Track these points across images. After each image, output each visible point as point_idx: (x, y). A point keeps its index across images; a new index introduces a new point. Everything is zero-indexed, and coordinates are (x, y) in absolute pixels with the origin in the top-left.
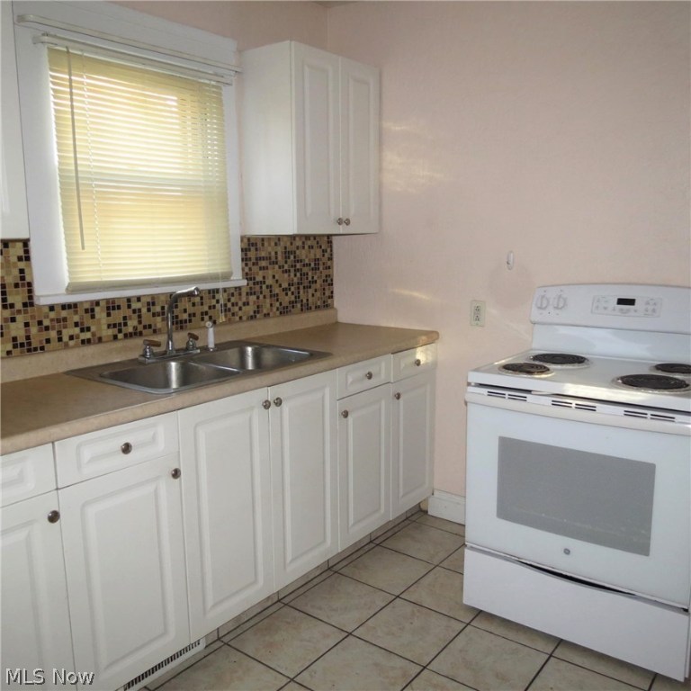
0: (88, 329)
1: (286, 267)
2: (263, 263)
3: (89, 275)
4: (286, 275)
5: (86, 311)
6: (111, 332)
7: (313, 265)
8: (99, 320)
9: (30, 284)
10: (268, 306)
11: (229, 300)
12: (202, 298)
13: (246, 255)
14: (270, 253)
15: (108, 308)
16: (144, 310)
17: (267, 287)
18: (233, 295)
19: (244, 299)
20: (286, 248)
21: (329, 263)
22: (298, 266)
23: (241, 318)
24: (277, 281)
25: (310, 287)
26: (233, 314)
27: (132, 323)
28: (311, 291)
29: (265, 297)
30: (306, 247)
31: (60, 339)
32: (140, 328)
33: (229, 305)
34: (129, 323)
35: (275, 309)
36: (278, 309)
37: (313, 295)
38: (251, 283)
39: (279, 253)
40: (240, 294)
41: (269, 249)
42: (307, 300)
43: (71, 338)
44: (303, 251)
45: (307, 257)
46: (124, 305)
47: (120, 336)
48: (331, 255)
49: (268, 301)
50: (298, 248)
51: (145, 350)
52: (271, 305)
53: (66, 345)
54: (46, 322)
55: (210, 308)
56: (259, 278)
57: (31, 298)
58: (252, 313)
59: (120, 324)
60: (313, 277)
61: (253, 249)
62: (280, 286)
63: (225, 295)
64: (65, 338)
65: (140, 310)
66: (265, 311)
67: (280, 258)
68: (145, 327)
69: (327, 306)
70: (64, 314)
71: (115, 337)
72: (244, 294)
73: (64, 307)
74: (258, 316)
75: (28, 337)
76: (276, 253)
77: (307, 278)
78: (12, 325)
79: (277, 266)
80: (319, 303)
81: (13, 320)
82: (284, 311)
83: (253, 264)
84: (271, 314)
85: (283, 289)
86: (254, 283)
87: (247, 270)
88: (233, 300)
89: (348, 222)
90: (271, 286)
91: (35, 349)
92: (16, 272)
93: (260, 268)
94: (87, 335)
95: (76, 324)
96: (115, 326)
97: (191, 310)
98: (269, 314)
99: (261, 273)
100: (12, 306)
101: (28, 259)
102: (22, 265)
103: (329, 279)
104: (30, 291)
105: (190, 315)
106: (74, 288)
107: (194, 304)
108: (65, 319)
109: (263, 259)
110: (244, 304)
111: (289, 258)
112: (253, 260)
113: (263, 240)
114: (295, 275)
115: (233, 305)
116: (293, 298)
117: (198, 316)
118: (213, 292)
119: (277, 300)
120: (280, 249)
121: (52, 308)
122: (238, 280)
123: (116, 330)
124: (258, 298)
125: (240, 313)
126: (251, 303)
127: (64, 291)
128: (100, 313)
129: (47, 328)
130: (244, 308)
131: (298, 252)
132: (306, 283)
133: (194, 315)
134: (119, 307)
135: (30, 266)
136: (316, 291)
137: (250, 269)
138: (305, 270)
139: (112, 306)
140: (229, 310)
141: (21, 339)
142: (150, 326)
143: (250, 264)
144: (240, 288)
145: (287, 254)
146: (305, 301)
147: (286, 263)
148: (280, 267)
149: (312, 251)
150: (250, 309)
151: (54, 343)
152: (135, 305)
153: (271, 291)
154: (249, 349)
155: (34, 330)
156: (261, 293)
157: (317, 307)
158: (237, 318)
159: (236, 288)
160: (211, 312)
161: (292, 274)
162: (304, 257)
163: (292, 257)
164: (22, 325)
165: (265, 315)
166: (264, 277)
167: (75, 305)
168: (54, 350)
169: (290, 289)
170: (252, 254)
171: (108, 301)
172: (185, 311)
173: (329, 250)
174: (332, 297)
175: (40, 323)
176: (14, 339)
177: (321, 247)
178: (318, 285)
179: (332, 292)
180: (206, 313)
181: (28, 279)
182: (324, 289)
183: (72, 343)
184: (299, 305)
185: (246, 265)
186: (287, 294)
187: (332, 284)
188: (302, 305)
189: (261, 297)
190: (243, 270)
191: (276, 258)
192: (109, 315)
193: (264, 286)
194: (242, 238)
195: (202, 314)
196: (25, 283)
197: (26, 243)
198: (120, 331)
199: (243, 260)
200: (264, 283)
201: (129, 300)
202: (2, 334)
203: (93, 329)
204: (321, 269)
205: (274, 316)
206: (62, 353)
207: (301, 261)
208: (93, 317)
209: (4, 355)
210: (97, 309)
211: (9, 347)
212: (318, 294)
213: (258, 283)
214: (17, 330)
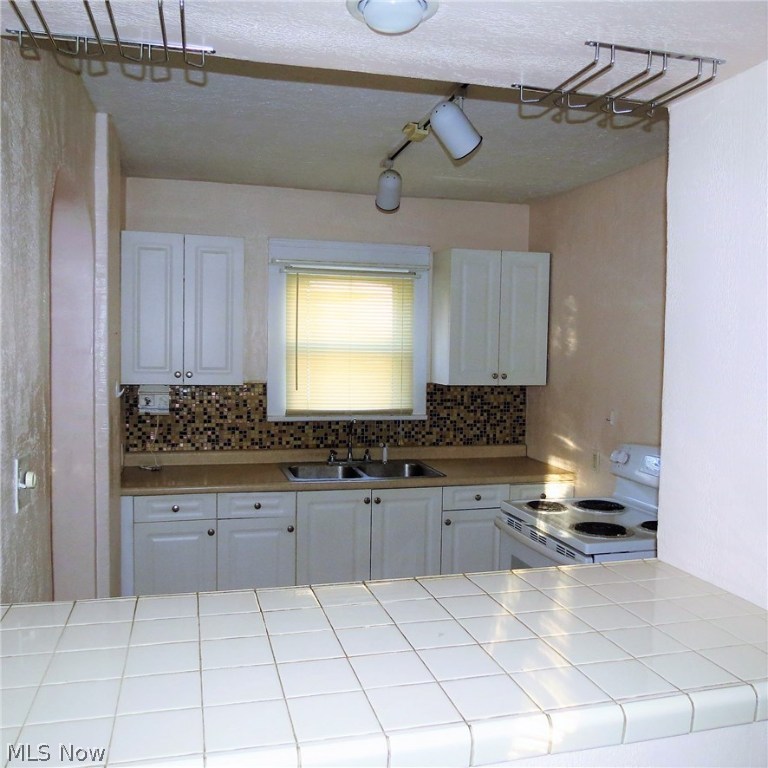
0: (300, 439)
1: (472, 408)
2: (449, 404)
4: (472, 414)
5: (299, 428)
6: (315, 442)
7: (502, 407)
8: (307, 434)
9: (265, 409)
10: (452, 436)
11: (413, 429)
12: (388, 426)
13: (431, 397)
14: (456, 397)
15: (314, 427)
16: (341, 431)
17: (451, 422)
18: (417, 426)
19: (428, 430)
20: (473, 393)
21: (521, 407)
22: (485, 407)
23: (423, 444)
24: (462, 418)
25: (498, 425)
26: (416, 440)
27: (331, 438)
28: (499, 428)
29: (448, 429)
30: (496, 393)
31: (280, 443)
32: (337, 442)
33: (413, 433)
34: (329, 438)
35: (458, 440)
36: (461, 440)
37: (501, 432)
38: (435, 419)
39: (466, 397)
40: (424, 426)
42: (495, 435)
43: (288, 443)
44: (492, 396)
45: (495, 400)
46: (326, 426)
47: (322, 446)
48: (524, 400)
49: (451, 433)
50: (486, 393)
52: (455, 436)
53: (284, 449)
54: (272, 432)
55: (395, 433)
56: (443, 414)
57: (265, 417)
58: (435, 441)
59: (322, 438)
61: (439, 393)
62: (465, 422)
63: (410, 426)
64: (284, 443)
65: (337, 430)
66: (448, 440)
67: (466, 401)
68: (340, 442)
69: (517, 442)
70: (284, 428)
71: (318, 446)
72: (427, 426)
73: (284, 424)
74: (440, 443)
75: (260, 440)
76: (462, 397)
77: (495, 418)
78: (252, 431)
79: (462, 407)
80: (507, 439)
81: (253, 429)
82: (468, 442)
83: (438, 404)
84: (454, 443)
85: (468, 425)
86: (438, 419)
87: (431, 408)
88: (416, 429)
89: (504, 377)
90: (455, 422)
91: (264, 447)
92: (257, 401)
93: (445, 408)
94: (299, 443)
95: (292, 435)
96: (318, 439)
97: (378, 433)
98: (451, 443)
99: (445, 411)
100: (253, 420)
101: (265, 394)
102: (261, 397)
103: (521, 421)
104: (265, 413)
105: (377, 437)
106: (289, 413)
107: (381, 430)
108: (284, 431)
109: (449, 400)
110: (428, 433)
111: (476, 401)
112: (439, 401)
114: (482, 415)
115: (416, 433)
116: (478, 432)
117: (385, 438)
118: (398, 423)
119: (462, 433)
120: (465, 394)
121: (276, 424)
122: (420, 413)
123: (319, 442)
124: (441, 429)
125: (423, 440)
126: (434, 433)
127: (284, 414)
128: (309, 430)
129: (273, 436)
130: (427, 436)
131: (485, 397)
132: (493, 421)
133: (381, 437)
134: (322, 427)
135: (266, 399)
136: (505, 428)
137: (435, 408)
138: (493, 411)
139: (317, 426)
140: (413, 436)
141: (257, 440)
142: (345, 442)
143: (435, 404)
144: (424, 421)
145: (473, 398)
146: (491, 436)
147: (472, 404)
148: (465, 408)
149: (502, 396)
150: (433, 438)
151: (276, 445)
152: (333, 427)
153: (455, 426)
155: (264, 436)
156: (445, 426)
157: (506, 442)
158: (420, 444)
159: (420, 421)
160: (395, 437)
161: (479, 414)
162: (492, 401)
163: (479, 400)
164: (257, 432)
165: (448, 443)
166: (448, 415)
167: (292, 423)
168: (276, 449)
169: (475, 426)
170: (438, 397)
171: (314, 422)
172: (373, 434)
173: (522, 396)
174: (524, 435)
175: (269, 432)
176: (253, 440)
177: (512, 393)
178: (508, 424)
179: (524, 431)
180: (392, 437)
181: (264, 406)
182: (514, 428)
183: (288, 446)
184: (485, 439)
185: (431, 404)
186: (472, 429)
187: (524, 424)
188: (488, 439)
189: (444, 429)
190: (428, 408)
191: (462, 400)
192: (314, 431)
193: (448, 422)
194: (428, 385)
195: (388, 437)
196: (262, 408)
197: (265, 386)
198: (322, 442)
199: (428, 401)
200: (449, 419)
201: (330, 423)
202: (245, 436)
203: (303, 439)
204: (511, 410)
205: (458, 445)
206: (281, 452)
207: (489, 404)
208: (303, 431)
209: (245, 448)
210: (307, 427)
211: (249, 444)
212: (507, 431)
213: (442, 418)
214: (254, 434)
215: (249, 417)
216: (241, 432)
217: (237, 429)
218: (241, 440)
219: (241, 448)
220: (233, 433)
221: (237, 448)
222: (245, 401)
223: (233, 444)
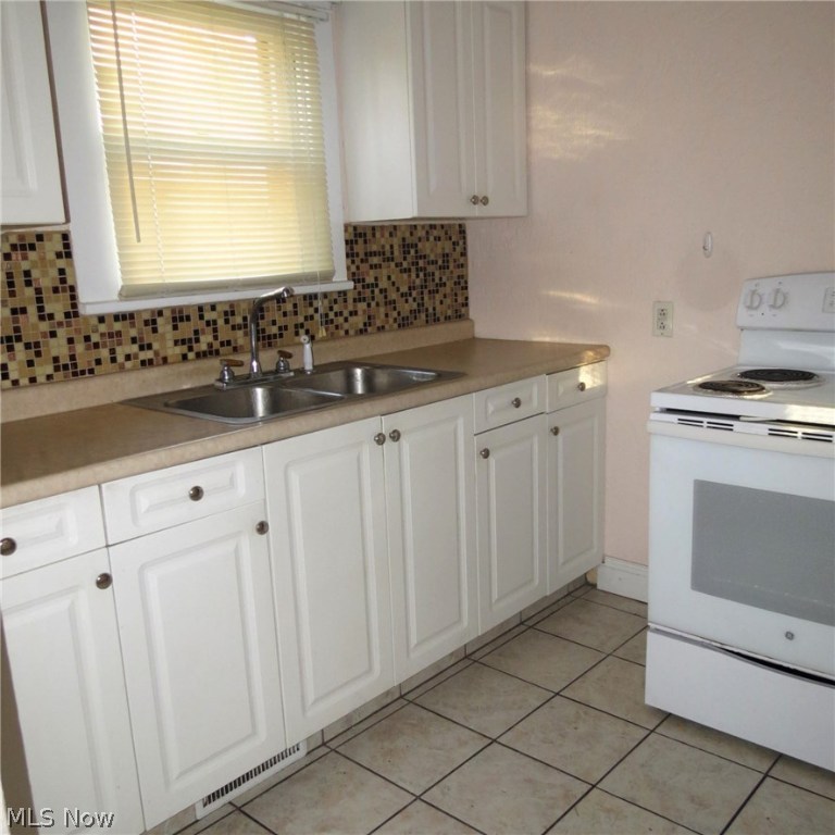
0: (150, 347)
1: (405, 265)
2: (375, 260)
3: (147, 276)
4: (405, 276)
5: (146, 323)
6: (179, 350)
7: (440, 262)
8: (163, 335)
9: (72, 289)
10: (383, 316)
11: (331, 309)
12: (295, 306)
13: (352, 249)
14: (383, 247)
15: (174, 319)
16: (221, 322)
17: (381, 291)
18: (336, 301)
19: (351, 308)
20: (404, 239)
21: (462, 260)
22: (421, 263)
23: (347, 332)
24: (393, 284)
25: (437, 292)
26: (337, 327)
27: (206, 339)
28: (438, 297)
29: (378, 304)
30: (432, 238)
31: (113, 360)
32: (216, 345)
33: (331, 315)
34: (202, 338)
35: (391, 320)
36: (395, 320)
37: (441, 302)
38: (359, 285)
39: (396, 248)
40: (345, 301)
41: (382, 241)
42: (434, 309)
43: (128, 357)
44: (427, 244)
45: (432, 250)
46: (194, 316)
47: (191, 355)
48: (465, 249)
49: (382, 310)
50: (420, 239)
51: (222, 373)
52: (387, 315)
53: (122, 368)
54: (95, 338)
55: (306, 318)
56: (370, 280)
57: (74, 306)
58: (361, 326)
59: (190, 340)
60: (441, 279)
61: (361, 241)
62: (398, 290)
63: (326, 301)
64: (120, 358)
65: (215, 322)
66: (379, 323)
67: (396, 253)
68: (222, 344)
69: (460, 316)
70: (117, 326)
71: (185, 357)
72: (350, 301)
73: (117, 317)
74: (369, 329)
75: (73, 357)
76: (392, 247)
77: (433, 280)
78: (52, 341)
79: (393, 264)
80: (449, 313)
81: (53, 334)
82: (404, 323)
83: (362, 261)
84: (387, 327)
85: (402, 295)
86: (363, 287)
87: (353, 268)
88: (336, 308)
89: (485, 201)
90: (386, 290)
91: (83, 372)
92: (54, 273)
93: (371, 267)
94: (148, 355)
95: (134, 340)
96: (183, 342)
97: (281, 321)
98: (383, 327)
99: (372, 272)
100: (51, 316)
101: (69, 255)
102: (61, 263)
103: (462, 281)
104: (73, 297)
105: (280, 328)
106: (128, 293)
107: (285, 314)
108: (119, 334)
109: (374, 254)
110: (351, 314)
111: (409, 253)
112: (362, 256)
113: (373, 228)
114: (418, 276)
115: (336, 315)
116: (415, 306)
117: (291, 329)
118: (310, 298)
119: (395, 309)
120: (396, 242)
121: (101, 319)
122: (342, 282)
123: (184, 349)
124: (369, 305)
125: (346, 326)
126: (360, 313)
127: (116, 297)
128: (164, 325)
129: (96, 346)
130: (350, 319)
131: (420, 245)
132: (432, 286)
133: (286, 328)
134: (188, 318)
135: (72, 265)
136: (445, 296)
137: (358, 268)
138: (430, 268)
139: (179, 316)
140: (332, 321)
141: (65, 360)
142: (229, 343)
143: (357, 261)
144: (343, 293)
145: (406, 247)
146: (431, 310)
147: (405, 259)
148: (397, 265)
149: (439, 243)
150: (359, 321)
151: (107, 365)
152: (209, 316)
153: (386, 297)
154: (358, 372)
155: (80, 348)
156: (373, 298)
157: (448, 318)
158: (342, 333)
159: (339, 292)
160: (308, 325)
161: (413, 275)
162: (428, 252)
163: (412, 251)
164: (65, 342)
165: (378, 328)
166: (376, 279)
167: (131, 316)
168: (107, 374)
169: (410, 295)
170: (359, 248)
171: (173, 310)
172: (274, 323)
173: (461, 243)
174: (467, 305)
175: (87, 339)
176: (56, 359)
177: (450, 239)
178: (448, 290)
179: (467, 298)
180: (302, 326)
181: (70, 282)
182: (456, 295)
183: (128, 365)
184: (423, 316)
185: (353, 262)
186: (407, 301)
187: (466, 288)
188: (427, 316)
189: (373, 304)
190: (348, 268)
191: (392, 253)
192: (175, 328)
193: (377, 291)
194: (346, 227)
195: (296, 326)
196: (66, 286)
197: (66, 237)
198: (191, 349)
199: (347, 256)
200: (377, 285)
201: (201, 309)
202: (38, 354)
203: (156, 346)
204: (451, 267)
205: (391, 330)
206: (118, 379)
207: (425, 257)
208: (155, 330)
209: (41, 379)
210: (160, 321)
211: (49, 369)
212: (448, 301)
213: (368, 286)
214: (58, 347)
215: (41, 309)
216: (28, 346)
217: (19, 339)
218: (30, 363)
219: (33, 380)
220: (10, 349)
221: (24, 381)
222: (27, 273)
223: (13, 375)
